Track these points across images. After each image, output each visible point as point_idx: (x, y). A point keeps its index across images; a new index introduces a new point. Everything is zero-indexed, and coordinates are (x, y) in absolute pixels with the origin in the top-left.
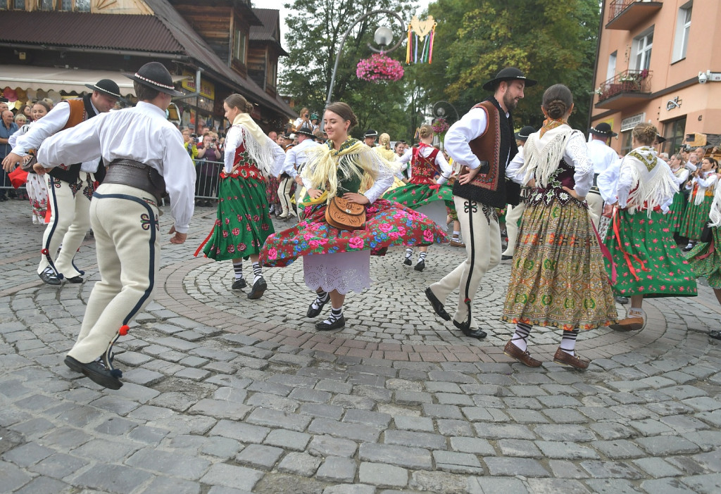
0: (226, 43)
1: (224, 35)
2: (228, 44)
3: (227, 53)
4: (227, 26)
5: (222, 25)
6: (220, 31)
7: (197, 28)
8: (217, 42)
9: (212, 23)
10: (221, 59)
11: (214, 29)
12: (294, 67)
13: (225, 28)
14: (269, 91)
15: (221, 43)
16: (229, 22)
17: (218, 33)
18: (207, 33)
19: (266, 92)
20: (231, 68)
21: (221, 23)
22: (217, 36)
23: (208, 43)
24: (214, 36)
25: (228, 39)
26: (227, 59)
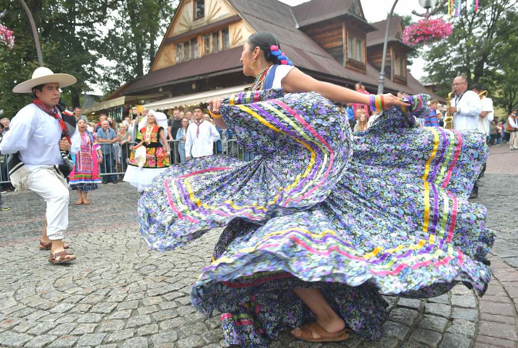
0: (341, 49)
1: (339, 44)
2: (342, 50)
3: (342, 56)
4: (340, 36)
5: (337, 37)
6: (336, 41)
7: (320, 44)
8: (334, 50)
9: (330, 37)
10: (339, 62)
11: (332, 41)
12: (436, 60)
13: (339, 38)
14: (396, 80)
15: (338, 49)
16: (342, 34)
17: (334, 43)
18: (327, 45)
19: (394, 81)
20: (346, 67)
21: (337, 34)
22: (334, 46)
23: (328, 53)
24: (332, 46)
25: (342, 46)
26: (342, 61)
